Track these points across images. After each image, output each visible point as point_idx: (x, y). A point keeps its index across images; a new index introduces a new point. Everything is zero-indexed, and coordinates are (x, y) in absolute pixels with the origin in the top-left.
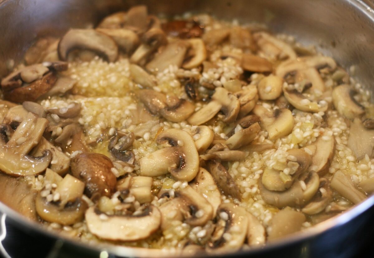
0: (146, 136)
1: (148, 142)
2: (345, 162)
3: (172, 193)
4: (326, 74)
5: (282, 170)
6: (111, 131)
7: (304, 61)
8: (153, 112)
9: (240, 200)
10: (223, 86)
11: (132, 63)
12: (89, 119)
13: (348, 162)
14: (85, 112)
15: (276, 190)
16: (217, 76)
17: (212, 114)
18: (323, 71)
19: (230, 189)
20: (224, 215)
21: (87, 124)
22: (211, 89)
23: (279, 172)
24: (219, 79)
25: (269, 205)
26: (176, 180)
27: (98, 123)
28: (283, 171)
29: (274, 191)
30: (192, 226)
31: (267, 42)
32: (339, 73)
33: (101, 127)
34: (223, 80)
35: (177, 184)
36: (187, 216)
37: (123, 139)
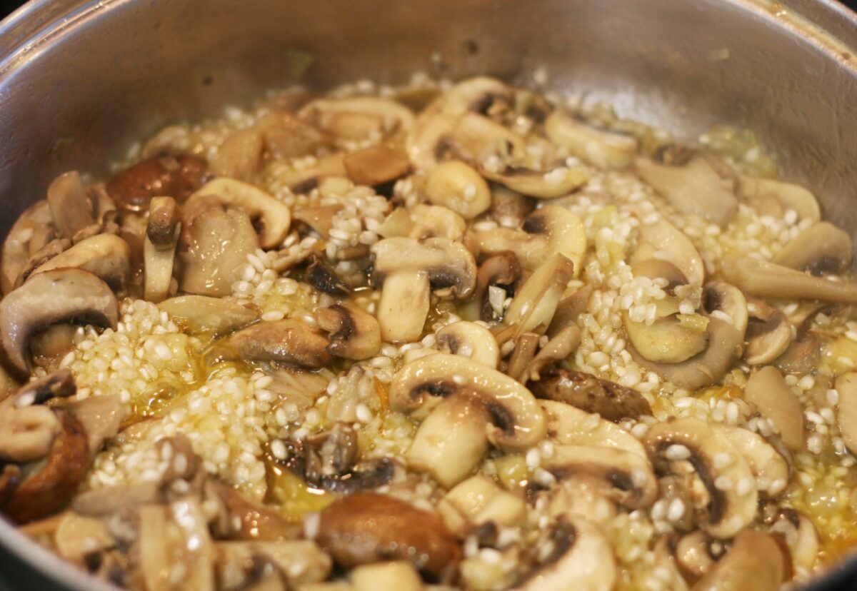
0: (362, 413)
1: (376, 423)
2: (711, 241)
3: (546, 477)
4: (503, 113)
5: (676, 311)
6: (279, 450)
7: (439, 111)
8: (311, 363)
9: (650, 413)
10: (380, 237)
11: (158, 299)
12: (222, 454)
13: (716, 238)
14: (200, 444)
15: (692, 355)
16: (355, 223)
17: (421, 298)
18: (494, 110)
19: (623, 404)
20: (677, 451)
21: (222, 466)
22: (362, 256)
23: (674, 317)
24: (364, 228)
25: (697, 390)
26: (521, 451)
27: (242, 451)
28: (679, 313)
29: (690, 360)
30: (647, 510)
31: (338, 116)
32: (522, 97)
33: (254, 454)
34: (373, 225)
35: (532, 458)
36: (621, 497)
37: (329, 448)
